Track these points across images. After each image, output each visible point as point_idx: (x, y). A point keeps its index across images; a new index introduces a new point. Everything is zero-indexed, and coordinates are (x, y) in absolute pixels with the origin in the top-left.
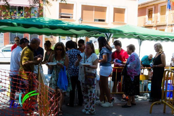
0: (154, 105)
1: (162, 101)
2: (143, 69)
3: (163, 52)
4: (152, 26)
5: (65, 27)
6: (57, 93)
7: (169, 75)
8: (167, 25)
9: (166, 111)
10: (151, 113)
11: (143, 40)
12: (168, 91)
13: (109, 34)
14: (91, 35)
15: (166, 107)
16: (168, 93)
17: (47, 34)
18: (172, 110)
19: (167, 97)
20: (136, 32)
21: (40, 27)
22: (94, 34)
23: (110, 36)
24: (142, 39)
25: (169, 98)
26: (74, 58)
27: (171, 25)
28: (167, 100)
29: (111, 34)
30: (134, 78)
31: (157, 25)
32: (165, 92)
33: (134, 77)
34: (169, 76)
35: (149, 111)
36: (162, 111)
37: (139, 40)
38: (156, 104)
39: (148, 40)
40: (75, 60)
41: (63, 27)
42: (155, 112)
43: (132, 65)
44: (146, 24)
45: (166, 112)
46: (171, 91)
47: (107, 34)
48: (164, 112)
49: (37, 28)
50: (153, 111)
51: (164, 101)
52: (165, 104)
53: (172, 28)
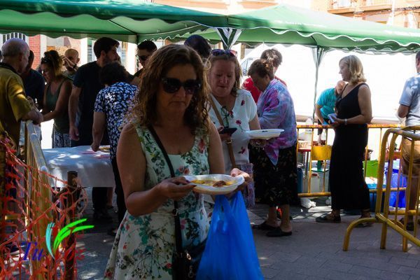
0: (355, 229)
1: (377, 218)
2: (324, 130)
3: (364, 81)
4: (352, 13)
5: (103, 9)
6: (71, 190)
7: (398, 147)
8: (393, 9)
9: (389, 244)
10: (346, 250)
11: (326, 49)
12: (393, 191)
13: (229, 30)
14: (178, 33)
15: (389, 232)
16: (392, 196)
17: (53, 32)
18: (405, 239)
19: (390, 207)
20: (305, 24)
21: (29, 9)
22: (186, 31)
23: (232, 36)
24: (322, 47)
25: (397, 209)
26: (122, 99)
27: (405, 9)
28: (389, 213)
29: (234, 31)
30: (277, 155)
31: (367, 9)
32: (384, 193)
33: (277, 152)
34: (397, 151)
35: (342, 244)
36: (376, 243)
37: (316, 49)
38: (359, 225)
39: (341, 48)
40: (124, 104)
41: (97, 9)
42: (358, 248)
43: (271, 119)
44: (335, 7)
45: (387, 247)
46: (400, 188)
47: (225, 30)
48: (383, 247)
49: (19, 13)
50: (352, 243)
51: (381, 216)
52: (385, 224)
53: (407, 19)
